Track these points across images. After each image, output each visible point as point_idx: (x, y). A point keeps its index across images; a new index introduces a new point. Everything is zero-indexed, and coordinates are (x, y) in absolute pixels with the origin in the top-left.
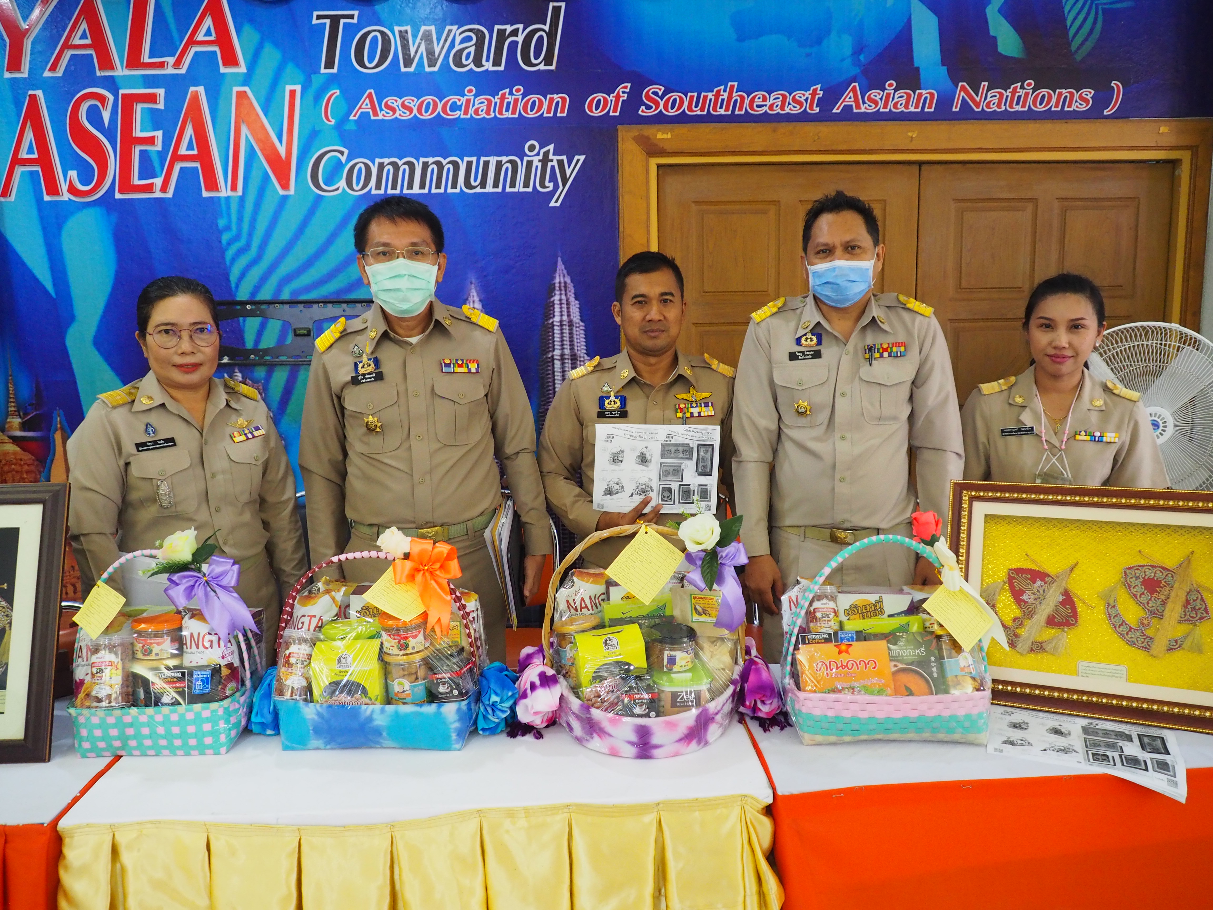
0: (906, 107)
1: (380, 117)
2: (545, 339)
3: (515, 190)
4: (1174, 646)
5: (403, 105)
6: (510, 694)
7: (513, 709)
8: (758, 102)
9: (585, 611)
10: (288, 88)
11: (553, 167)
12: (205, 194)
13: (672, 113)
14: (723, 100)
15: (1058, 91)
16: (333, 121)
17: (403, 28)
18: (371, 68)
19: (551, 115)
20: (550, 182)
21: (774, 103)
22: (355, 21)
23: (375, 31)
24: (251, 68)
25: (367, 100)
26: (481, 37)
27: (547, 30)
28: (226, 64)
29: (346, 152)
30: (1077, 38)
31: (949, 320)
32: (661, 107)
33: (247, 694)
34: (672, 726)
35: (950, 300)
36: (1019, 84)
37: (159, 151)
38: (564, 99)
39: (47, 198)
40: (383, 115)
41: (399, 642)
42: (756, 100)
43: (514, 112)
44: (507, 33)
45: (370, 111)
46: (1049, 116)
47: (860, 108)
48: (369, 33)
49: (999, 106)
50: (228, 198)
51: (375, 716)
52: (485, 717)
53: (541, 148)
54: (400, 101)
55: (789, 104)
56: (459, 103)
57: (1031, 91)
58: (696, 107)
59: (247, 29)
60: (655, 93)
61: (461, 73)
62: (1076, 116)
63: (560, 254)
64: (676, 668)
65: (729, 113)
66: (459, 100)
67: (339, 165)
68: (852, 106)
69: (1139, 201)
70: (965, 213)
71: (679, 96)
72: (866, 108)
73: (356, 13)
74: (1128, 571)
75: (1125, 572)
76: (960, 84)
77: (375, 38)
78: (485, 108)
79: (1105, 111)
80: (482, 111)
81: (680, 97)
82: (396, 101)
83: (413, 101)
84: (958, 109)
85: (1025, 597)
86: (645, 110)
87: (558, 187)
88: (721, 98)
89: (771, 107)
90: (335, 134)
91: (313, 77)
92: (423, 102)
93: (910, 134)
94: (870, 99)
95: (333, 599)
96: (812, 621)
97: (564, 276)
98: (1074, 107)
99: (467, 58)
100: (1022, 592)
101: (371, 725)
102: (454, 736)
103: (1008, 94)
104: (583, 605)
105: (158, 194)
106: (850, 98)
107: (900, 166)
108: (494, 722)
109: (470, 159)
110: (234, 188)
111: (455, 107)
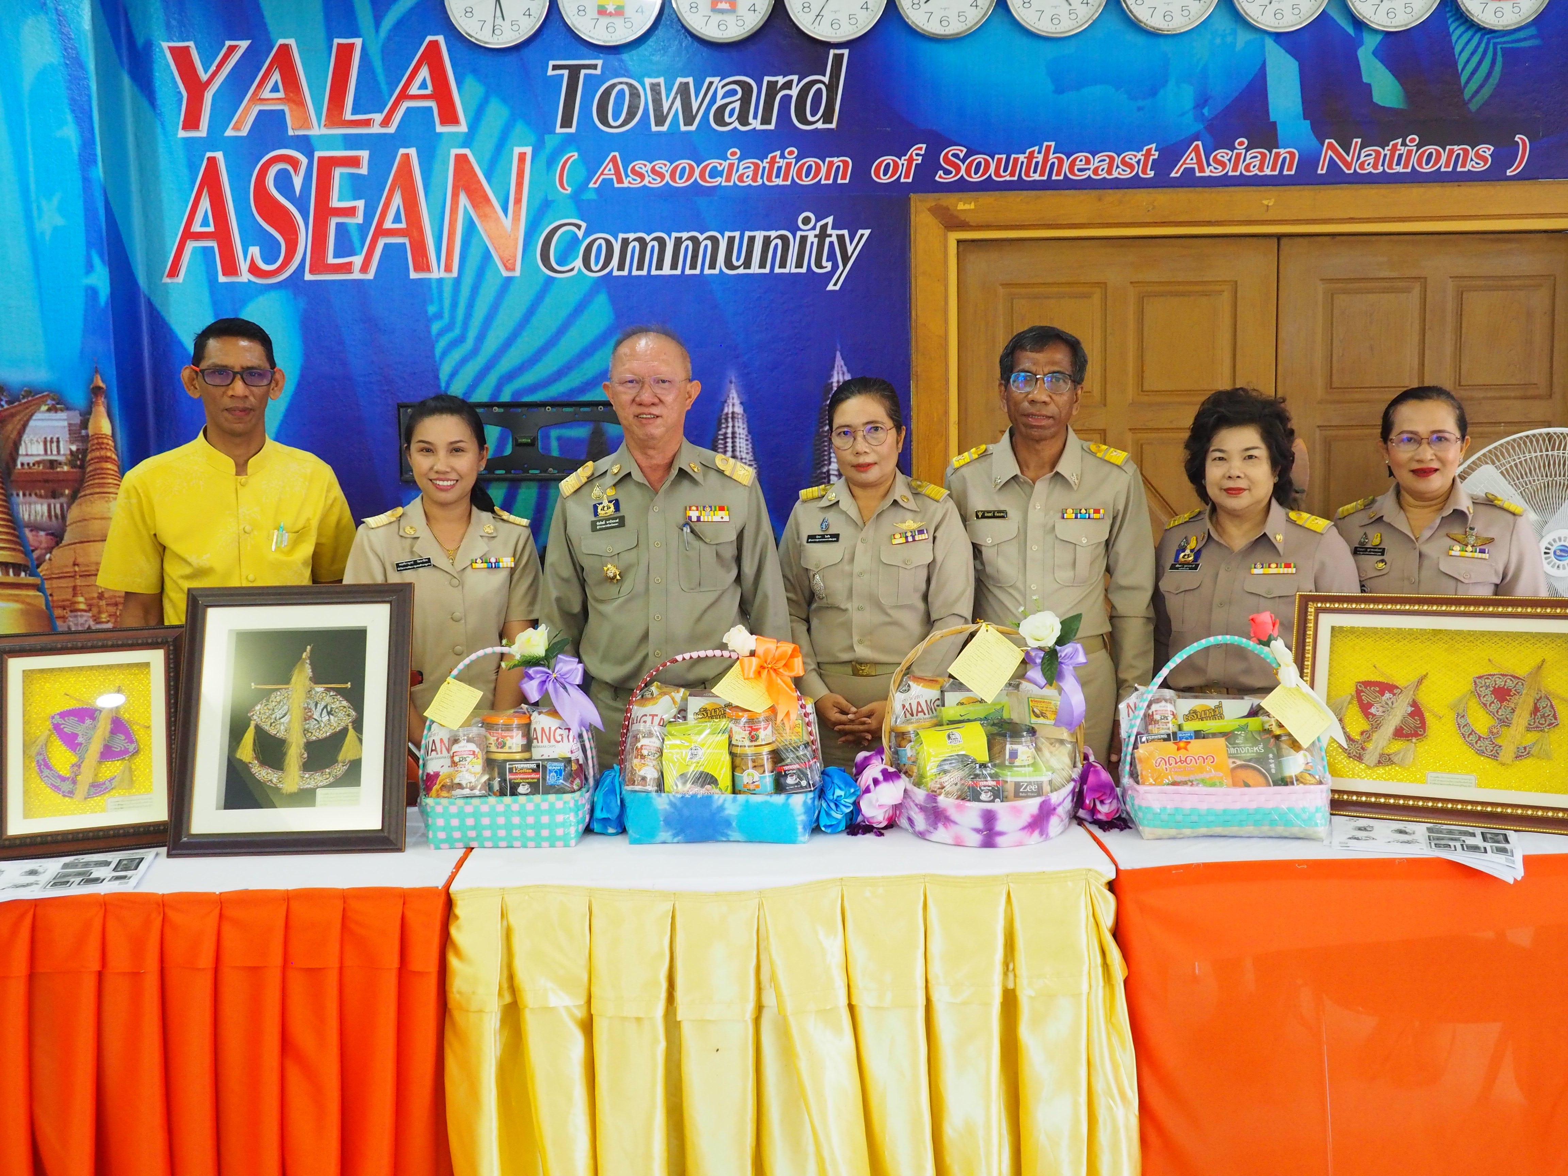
0: (1261, 169)
1: (626, 184)
2: (819, 449)
3: (786, 271)
4: (1522, 753)
5: (654, 171)
6: (852, 790)
7: (856, 804)
8: (1079, 165)
9: (921, 715)
10: (517, 150)
11: (831, 243)
12: (413, 275)
13: (976, 178)
14: (1037, 163)
15: (1448, 147)
16: (570, 189)
17: (655, 81)
18: (616, 127)
19: (831, 182)
20: (827, 261)
21: (1099, 167)
22: (598, 72)
23: (621, 83)
24: (473, 127)
25: (611, 165)
26: (747, 90)
27: (827, 82)
28: (443, 122)
29: (584, 225)
30: (1469, 85)
31: (1318, 427)
32: (963, 172)
33: (591, 791)
34: (1017, 811)
35: (1319, 403)
36: (1400, 140)
37: (358, 224)
38: (845, 163)
39: (222, 279)
40: (630, 182)
41: (750, 734)
42: (1078, 162)
43: (785, 179)
44: (779, 85)
45: (614, 177)
46: (1438, 177)
47: (1204, 171)
48: (613, 86)
49: (1375, 166)
50: (440, 281)
51: (727, 805)
52: (828, 814)
53: (817, 221)
54: (649, 166)
55: (1118, 167)
56: (720, 168)
57: (1415, 148)
58: (1005, 171)
59: (470, 81)
60: (956, 156)
61: (723, 132)
62: (1471, 177)
63: (839, 347)
64: (1017, 762)
65: (1045, 178)
66: (721, 164)
67: (575, 241)
68: (1193, 169)
69: (1555, 280)
70: (1335, 296)
71: (984, 159)
72: (1211, 171)
73: (600, 62)
74: (1477, 681)
75: (1475, 682)
76: (1327, 141)
77: (622, 92)
78: (751, 174)
79: (1508, 171)
80: (748, 177)
81: (986, 160)
82: (645, 166)
83: (665, 165)
84: (1324, 172)
85: (1373, 710)
86: (943, 175)
87: (838, 268)
88: (1035, 160)
89: (1096, 171)
90: (571, 206)
91: (547, 137)
92: (677, 166)
93: (1266, 202)
94: (1216, 160)
95: (673, 699)
96: (1150, 724)
97: (843, 374)
98: (1468, 167)
99: (731, 115)
100: (1370, 705)
101: (722, 814)
102: (800, 828)
103: (1386, 152)
104: (920, 709)
105: (356, 275)
106: (1192, 159)
107: (1255, 239)
108: (837, 819)
109: (732, 234)
110: (448, 269)
111: (714, 173)
